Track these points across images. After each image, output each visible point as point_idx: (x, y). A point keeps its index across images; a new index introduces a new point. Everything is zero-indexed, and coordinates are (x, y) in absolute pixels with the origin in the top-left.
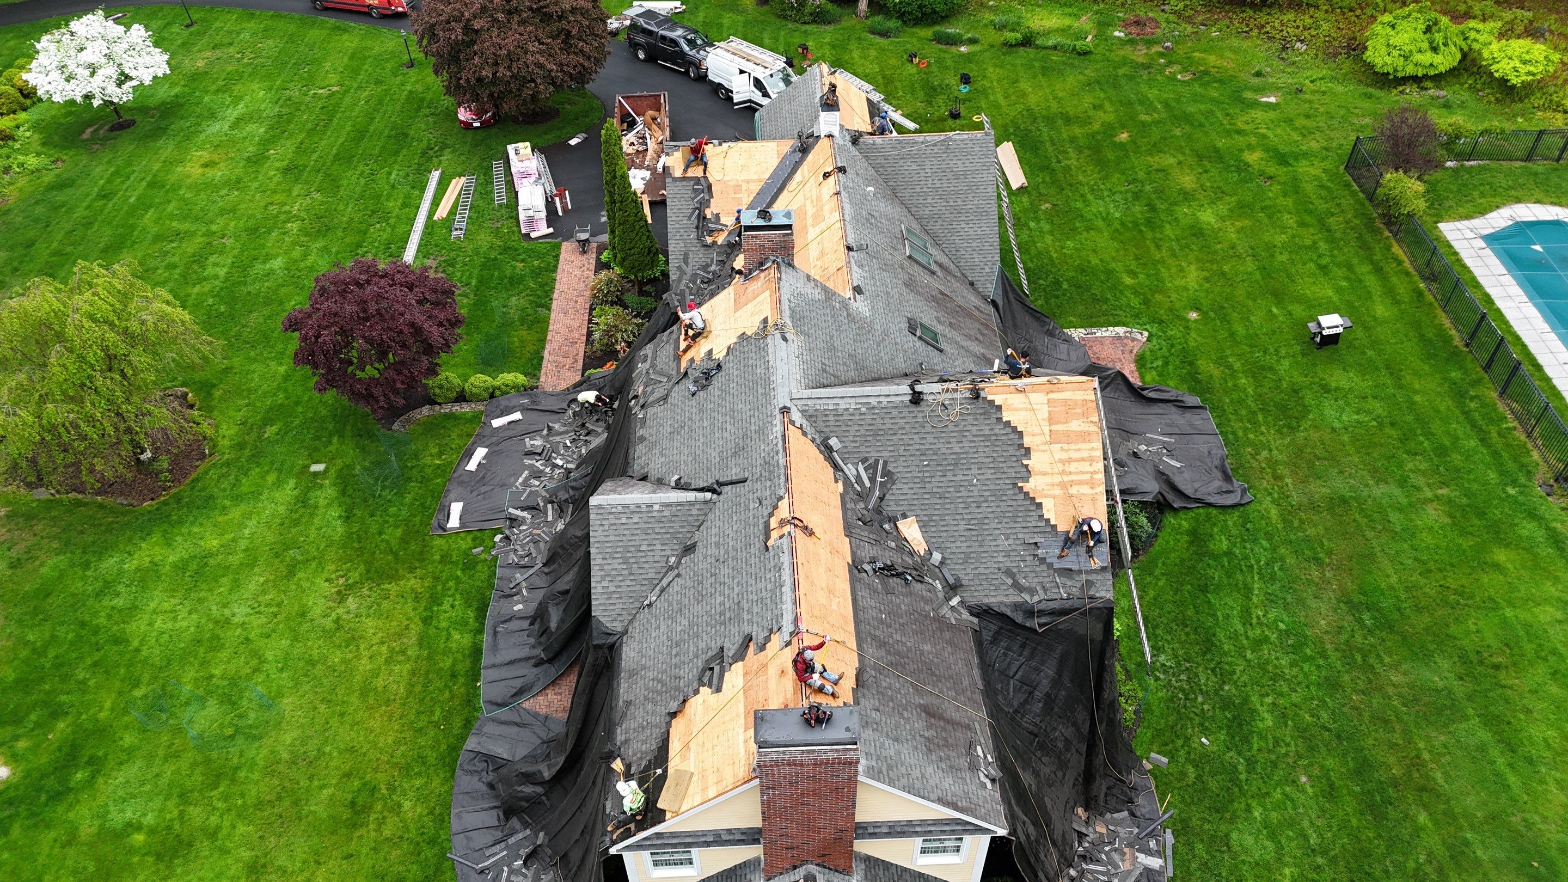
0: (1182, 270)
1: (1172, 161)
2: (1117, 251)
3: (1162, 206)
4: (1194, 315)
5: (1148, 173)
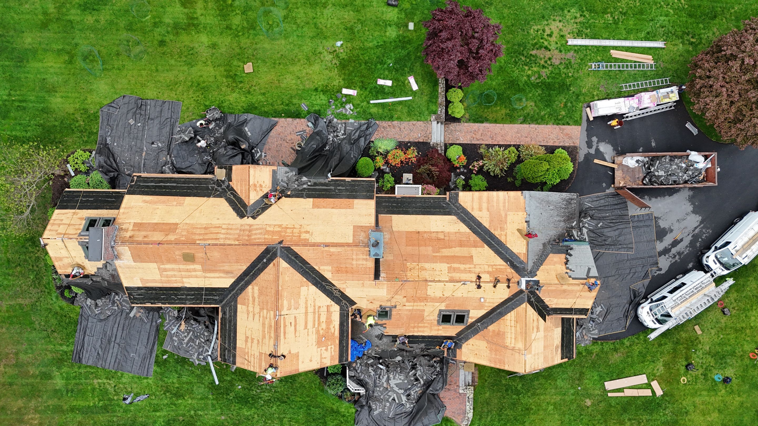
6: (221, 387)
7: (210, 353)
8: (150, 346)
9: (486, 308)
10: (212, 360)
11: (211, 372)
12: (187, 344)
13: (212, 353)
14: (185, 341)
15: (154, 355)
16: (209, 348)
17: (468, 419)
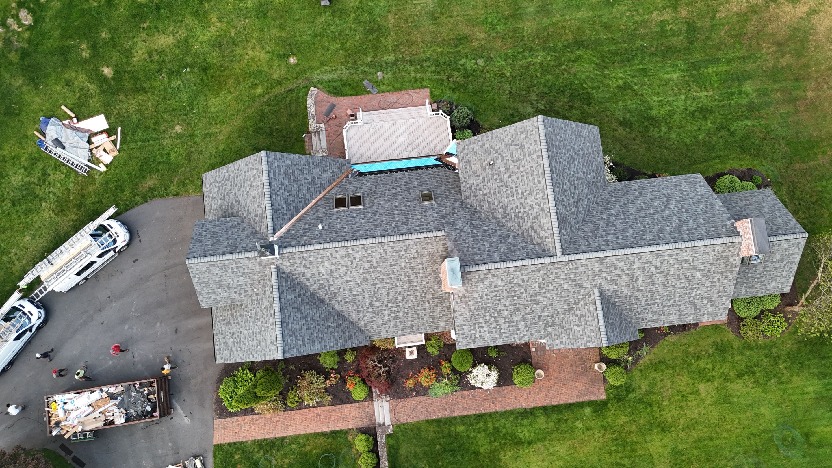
0: (253, 59)
1: (141, 45)
2: (230, 92)
3: (189, 60)
4: (293, 60)
5: (152, 62)
17: (312, 96)
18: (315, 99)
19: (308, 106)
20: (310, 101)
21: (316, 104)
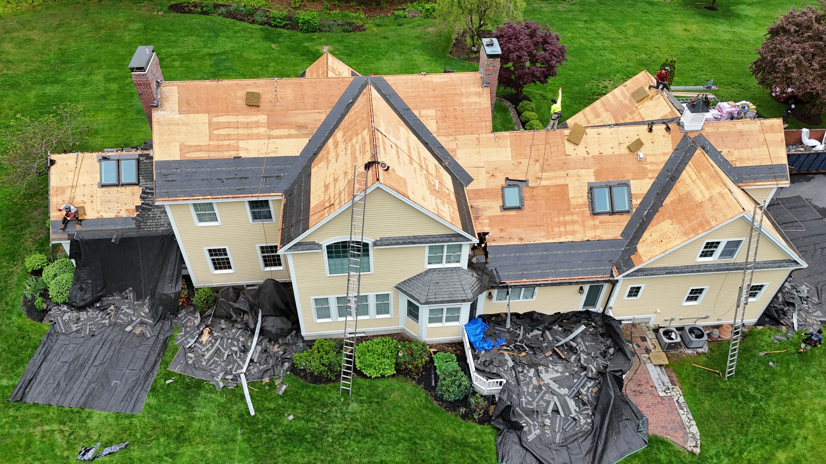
6: (258, 420)
7: (244, 370)
8: (148, 368)
9: (650, 175)
10: (247, 380)
11: (243, 397)
12: (209, 360)
13: (247, 370)
14: (206, 358)
15: (151, 380)
16: (244, 362)
17: (694, 437)
18: (686, 434)
19: (693, 422)
20: (695, 429)
21: (683, 427)
